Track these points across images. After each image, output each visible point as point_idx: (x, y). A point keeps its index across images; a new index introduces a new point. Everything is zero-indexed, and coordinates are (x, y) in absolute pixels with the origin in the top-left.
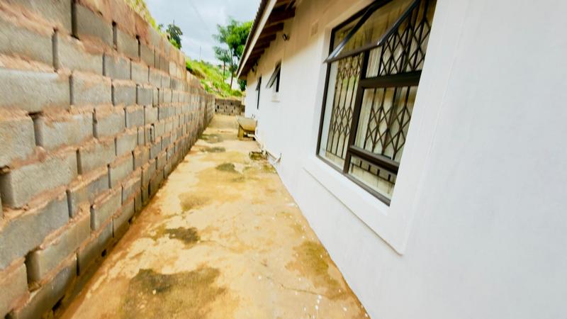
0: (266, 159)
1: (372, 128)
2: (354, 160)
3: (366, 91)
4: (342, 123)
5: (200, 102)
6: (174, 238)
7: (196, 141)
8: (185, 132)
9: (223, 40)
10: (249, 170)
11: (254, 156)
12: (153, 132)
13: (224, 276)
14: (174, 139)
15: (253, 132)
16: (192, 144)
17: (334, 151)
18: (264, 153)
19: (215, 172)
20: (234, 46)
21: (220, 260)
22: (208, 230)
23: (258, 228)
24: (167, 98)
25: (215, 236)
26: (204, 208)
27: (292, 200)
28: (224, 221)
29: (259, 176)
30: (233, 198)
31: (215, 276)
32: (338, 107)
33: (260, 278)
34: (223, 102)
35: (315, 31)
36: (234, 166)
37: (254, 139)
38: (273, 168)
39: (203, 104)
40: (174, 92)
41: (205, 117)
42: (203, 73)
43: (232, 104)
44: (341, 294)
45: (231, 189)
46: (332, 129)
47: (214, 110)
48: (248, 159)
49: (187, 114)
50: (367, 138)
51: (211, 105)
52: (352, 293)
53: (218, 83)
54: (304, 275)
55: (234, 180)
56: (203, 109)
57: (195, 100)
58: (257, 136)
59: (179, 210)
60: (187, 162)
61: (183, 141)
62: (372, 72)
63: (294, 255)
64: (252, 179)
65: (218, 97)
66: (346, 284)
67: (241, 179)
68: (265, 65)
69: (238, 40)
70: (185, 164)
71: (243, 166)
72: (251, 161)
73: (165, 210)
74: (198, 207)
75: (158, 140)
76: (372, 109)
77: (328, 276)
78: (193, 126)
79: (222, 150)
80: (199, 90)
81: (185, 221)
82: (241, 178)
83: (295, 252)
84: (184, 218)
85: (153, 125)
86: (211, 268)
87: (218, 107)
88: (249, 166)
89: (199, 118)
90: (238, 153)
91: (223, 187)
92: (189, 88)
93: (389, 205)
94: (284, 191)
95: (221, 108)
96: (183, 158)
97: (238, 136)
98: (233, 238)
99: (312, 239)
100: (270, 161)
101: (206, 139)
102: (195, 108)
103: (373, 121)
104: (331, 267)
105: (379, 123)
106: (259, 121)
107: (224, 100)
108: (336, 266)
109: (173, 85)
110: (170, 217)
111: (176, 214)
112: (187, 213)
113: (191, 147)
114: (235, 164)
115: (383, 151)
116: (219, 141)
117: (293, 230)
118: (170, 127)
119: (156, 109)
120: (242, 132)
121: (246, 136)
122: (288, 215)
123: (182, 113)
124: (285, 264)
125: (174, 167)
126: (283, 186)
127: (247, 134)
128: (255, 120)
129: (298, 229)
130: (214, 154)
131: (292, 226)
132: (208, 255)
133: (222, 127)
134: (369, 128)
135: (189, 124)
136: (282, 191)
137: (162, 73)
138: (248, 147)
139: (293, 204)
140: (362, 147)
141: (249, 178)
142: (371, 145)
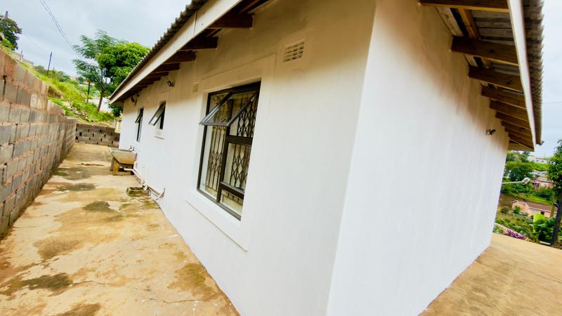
0: (147, 194)
1: (235, 169)
2: (223, 192)
3: (230, 144)
4: (216, 164)
5: (59, 131)
6: (36, 288)
7: (49, 178)
8: (39, 168)
9: (90, 54)
10: (127, 208)
11: (133, 192)
12: (5, 173)
13: (104, 308)
14: (25, 178)
15: (132, 166)
16: (44, 181)
17: (211, 186)
18: (145, 189)
19: (83, 213)
20: (106, 65)
21: (100, 296)
22: (82, 272)
23: (140, 261)
24: (24, 133)
25: (91, 276)
26: (75, 253)
27: (175, 231)
28: (100, 261)
29: (140, 213)
30: (110, 238)
31: (94, 311)
32: (214, 152)
33: (143, 301)
34: (89, 128)
35: (196, 90)
36: (107, 205)
37: (132, 173)
38: (156, 203)
39: (63, 132)
40: (33, 124)
41: (63, 148)
42: (58, 91)
43: (101, 131)
44: (213, 296)
45: (107, 229)
46: (210, 168)
47: (75, 137)
48: (125, 196)
49: (43, 147)
50: (232, 176)
51: (71, 133)
52: (222, 293)
53: (81, 104)
54: (184, 290)
55: (110, 220)
56: (61, 139)
57: (53, 130)
58: (135, 170)
59: (38, 259)
60: (39, 204)
61: (35, 179)
62: (233, 132)
63: (175, 277)
64: (132, 216)
65: (81, 122)
66: (218, 288)
67: (118, 218)
68: (148, 99)
69: (113, 60)
70: (37, 207)
71: (120, 204)
72: (130, 198)
73: (16, 262)
74: (65, 252)
75: (9, 181)
76: (234, 156)
77: (205, 285)
78: (48, 160)
79: (90, 187)
80: (59, 117)
81: (49, 269)
82: (118, 216)
83: (176, 275)
84: (46, 266)
85: (6, 164)
86: (89, 305)
87: (81, 134)
88: (127, 203)
89: (56, 150)
90: (112, 190)
91: (95, 228)
92: (49, 117)
93: (240, 220)
94: (168, 224)
95: (86, 136)
96: (33, 199)
97: (112, 170)
98: (112, 275)
99: (193, 261)
100: (153, 197)
101: (64, 175)
102: (52, 139)
103: (235, 165)
104: (207, 279)
105: (238, 165)
106: (138, 154)
107: (90, 126)
108: (211, 277)
109: (32, 117)
110: (26, 268)
111: (33, 264)
112: (50, 261)
113: (43, 185)
114: (109, 202)
115: (240, 186)
116: (85, 176)
117: (175, 258)
118: (23, 164)
119: (12, 146)
120: (117, 166)
121: (121, 170)
122: (171, 245)
123: (37, 147)
124: (168, 285)
125: (22, 211)
126: (167, 220)
127: (124, 168)
128: (134, 152)
129: (181, 255)
130: (79, 193)
131: (174, 254)
132: (85, 295)
133: (87, 158)
134: (232, 169)
135: (44, 158)
136: (165, 225)
137: (22, 107)
138: (125, 182)
139: (176, 235)
140: (229, 183)
141: (128, 216)
142: (234, 181)
